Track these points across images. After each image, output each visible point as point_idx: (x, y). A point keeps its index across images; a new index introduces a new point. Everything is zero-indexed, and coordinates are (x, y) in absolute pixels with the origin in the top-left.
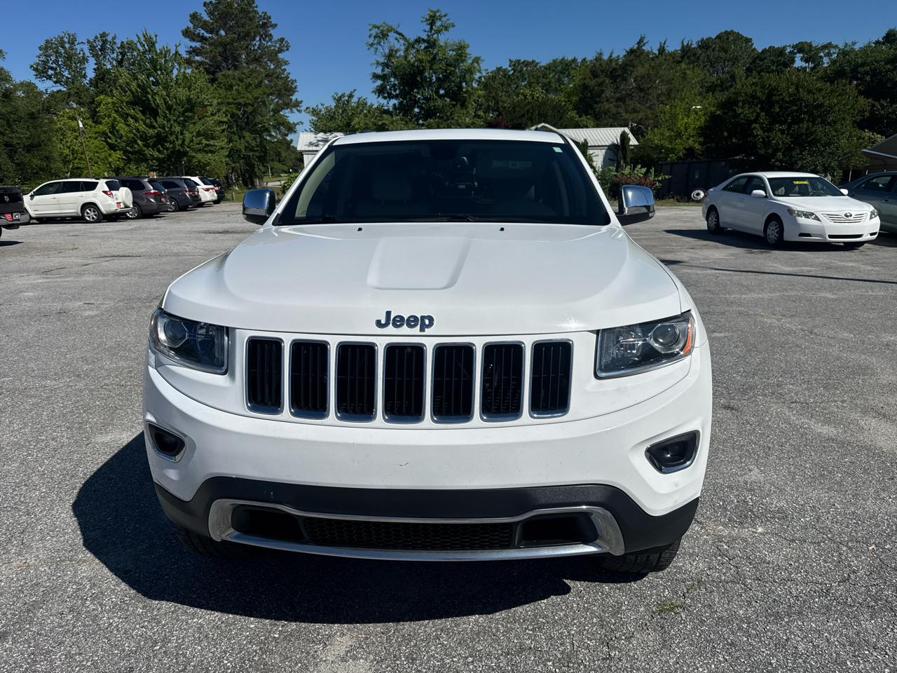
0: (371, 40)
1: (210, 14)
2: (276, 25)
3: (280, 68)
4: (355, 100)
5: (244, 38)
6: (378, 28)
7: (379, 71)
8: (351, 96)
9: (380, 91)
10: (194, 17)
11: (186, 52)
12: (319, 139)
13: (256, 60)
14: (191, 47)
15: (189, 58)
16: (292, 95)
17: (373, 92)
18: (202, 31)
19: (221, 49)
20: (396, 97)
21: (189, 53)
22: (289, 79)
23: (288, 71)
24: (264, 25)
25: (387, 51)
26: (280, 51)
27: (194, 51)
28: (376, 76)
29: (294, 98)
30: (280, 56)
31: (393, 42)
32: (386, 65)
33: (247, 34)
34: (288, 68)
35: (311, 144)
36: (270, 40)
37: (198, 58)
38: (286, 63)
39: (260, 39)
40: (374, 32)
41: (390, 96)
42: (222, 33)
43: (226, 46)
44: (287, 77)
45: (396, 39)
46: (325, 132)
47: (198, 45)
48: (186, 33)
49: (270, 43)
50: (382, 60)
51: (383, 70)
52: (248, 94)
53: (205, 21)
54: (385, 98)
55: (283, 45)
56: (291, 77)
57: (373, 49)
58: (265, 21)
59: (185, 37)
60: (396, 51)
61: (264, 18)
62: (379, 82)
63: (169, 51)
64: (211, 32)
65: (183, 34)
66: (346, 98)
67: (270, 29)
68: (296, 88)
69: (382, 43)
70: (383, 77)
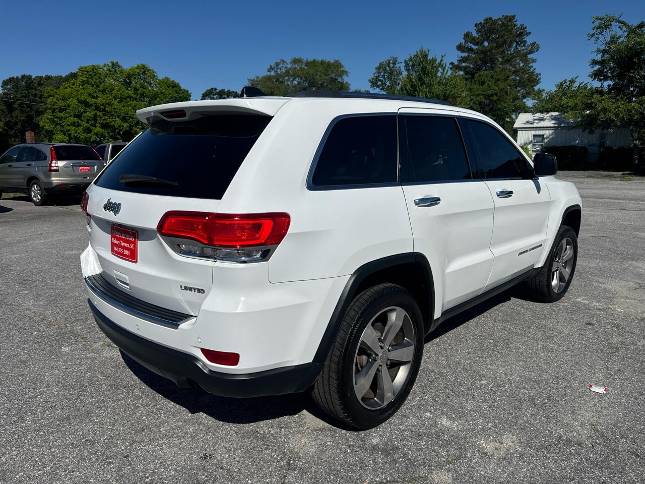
0: (592, 32)
1: (478, 31)
2: (530, 33)
3: (528, 66)
4: (576, 85)
5: (501, 46)
6: (601, 19)
7: (599, 57)
8: (572, 82)
9: (596, 75)
10: (467, 35)
11: (458, 60)
12: (535, 118)
13: (508, 61)
14: (462, 57)
15: (458, 65)
16: (535, 85)
17: (590, 76)
18: (470, 45)
19: (482, 56)
20: (611, 79)
21: (459, 61)
22: (535, 73)
23: (534, 67)
24: (521, 35)
25: (608, 39)
26: (531, 52)
27: (463, 60)
28: (595, 62)
29: (536, 88)
30: (530, 56)
31: (616, 30)
32: (605, 52)
33: (504, 42)
34: (534, 65)
35: (528, 122)
36: (524, 45)
37: (463, 64)
38: (534, 61)
39: (516, 45)
40: (597, 24)
41: (606, 78)
42: (486, 44)
43: (486, 53)
44: (533, 72)
45: (620, 27)
46: (542, 112)
47: (466, 54)
48: (460, 48)
49: (523, 48)
50: (602, 47)
51: (603, 56)
52: (496, 87)
53: (474, 38)
54: (600, 80)
55: (535, 47)
56: (537, 71)
57: (593, 38)
58: (522, 31)
59: (458, 50)
60: (618, 38)
61: (521, 29)
62: (597, 67)
63: (436, 60)
64: (477, 44)
65: (457, 49)
66: (568, 84)
67: (525, 36)
68: (539, 79)
69: (604, 33)
70: (602, 63)
